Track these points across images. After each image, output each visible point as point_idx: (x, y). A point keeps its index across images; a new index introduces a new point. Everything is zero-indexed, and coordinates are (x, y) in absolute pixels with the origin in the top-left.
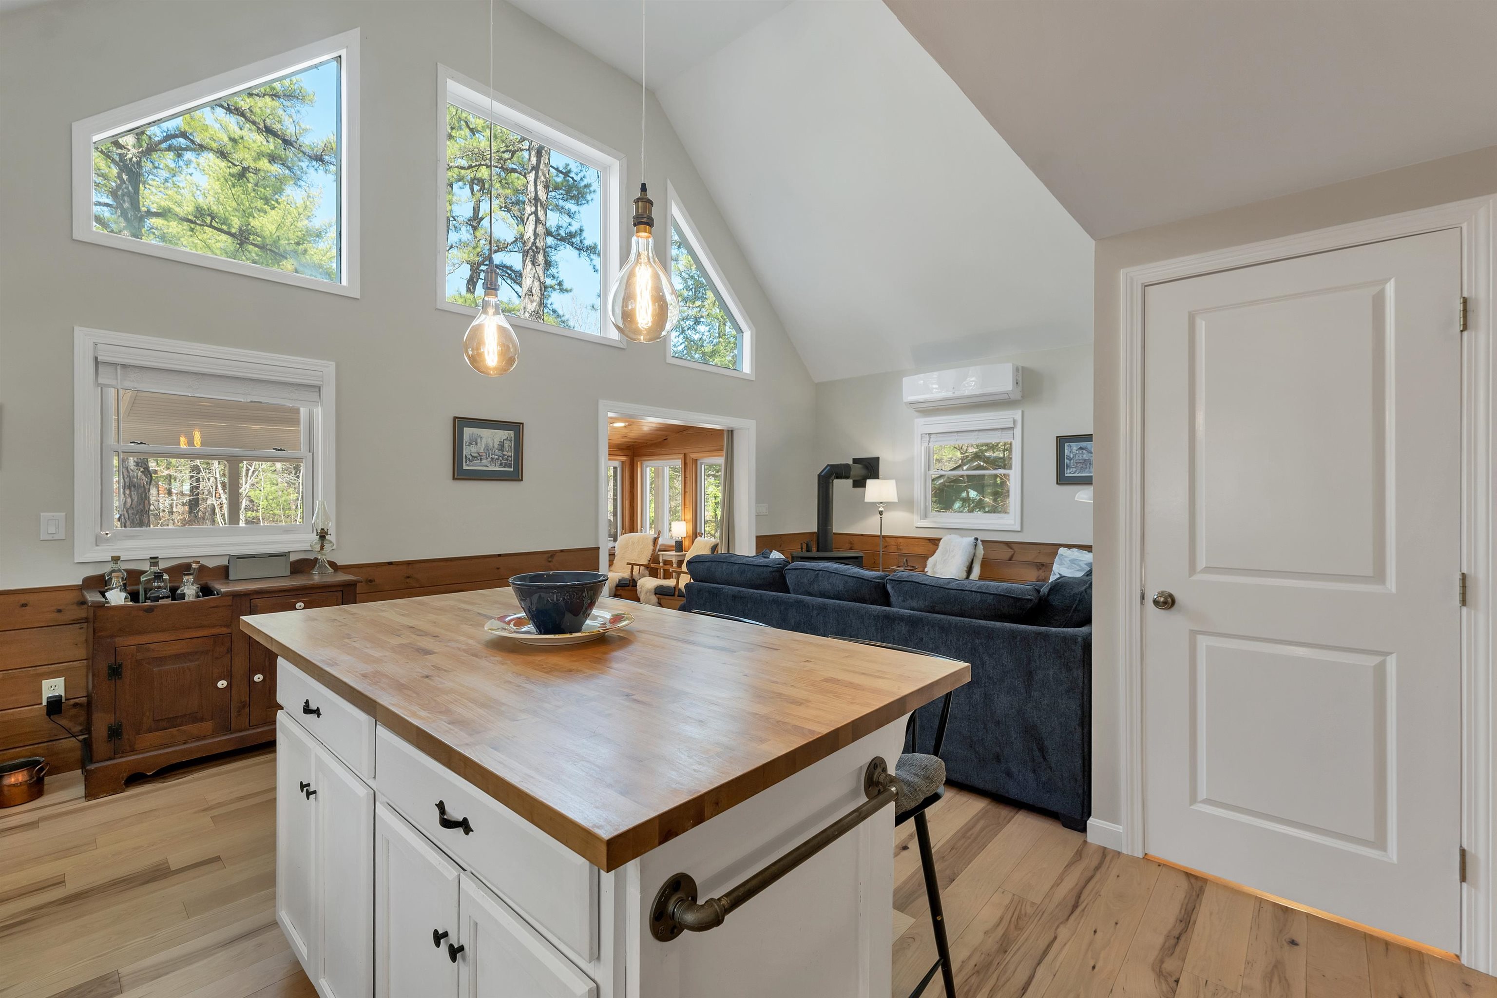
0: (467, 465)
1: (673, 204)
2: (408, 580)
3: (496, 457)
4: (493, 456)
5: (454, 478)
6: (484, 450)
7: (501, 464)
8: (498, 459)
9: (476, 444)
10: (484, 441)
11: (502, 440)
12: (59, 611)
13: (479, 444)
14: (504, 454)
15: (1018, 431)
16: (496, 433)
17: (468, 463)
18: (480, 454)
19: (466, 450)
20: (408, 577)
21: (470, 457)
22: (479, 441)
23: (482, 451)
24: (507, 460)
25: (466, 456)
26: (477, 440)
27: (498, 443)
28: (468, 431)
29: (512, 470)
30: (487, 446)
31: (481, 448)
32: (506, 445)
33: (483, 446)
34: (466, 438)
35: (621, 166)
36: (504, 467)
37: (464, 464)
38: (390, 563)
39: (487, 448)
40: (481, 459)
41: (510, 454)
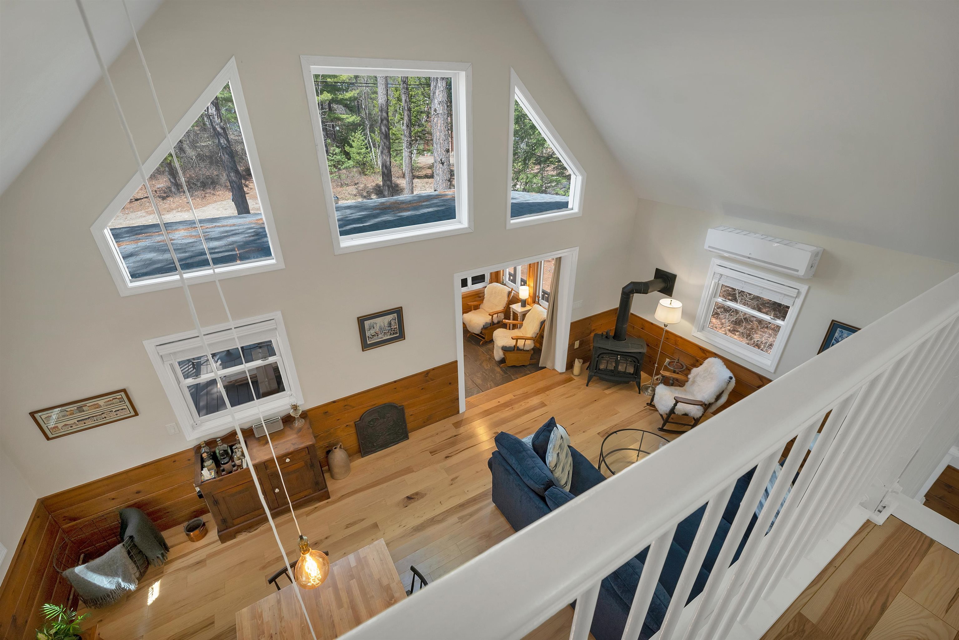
0: (370, 341)
1: (517, 90)
2: (346, 407)
3: (387, 331)
4: (385, 331)
5: (363, 350)
6: (379, 330)
7: (391, 334)
8: (389, 332)
9: (374, 328)
10: (378, 325)
11: (390, 321)
12: (189, 460)
14: (392, 328)
15: (799, 302)
16: (385, 318)
18: (377, 333)
19: (367, 333)
20: (345, 406)
21: (371, 336)
22: (375, 326)
23: (377, 330)
24: (394, 330)
25: (368, 337)
26: (373, 326)
27: (387, 323)
28: (367, 323)
29: (398, 335)
30: (380, 327)
31: (377, 329)
32: (393, 323)
33: (378, 328)
34: (367, 327)
35: (467, 76)
36: (393, 335)
37: (368, 341)
38: (334, 402)
39: (381, 328)
40: (378, 335)
41: (396, 327)
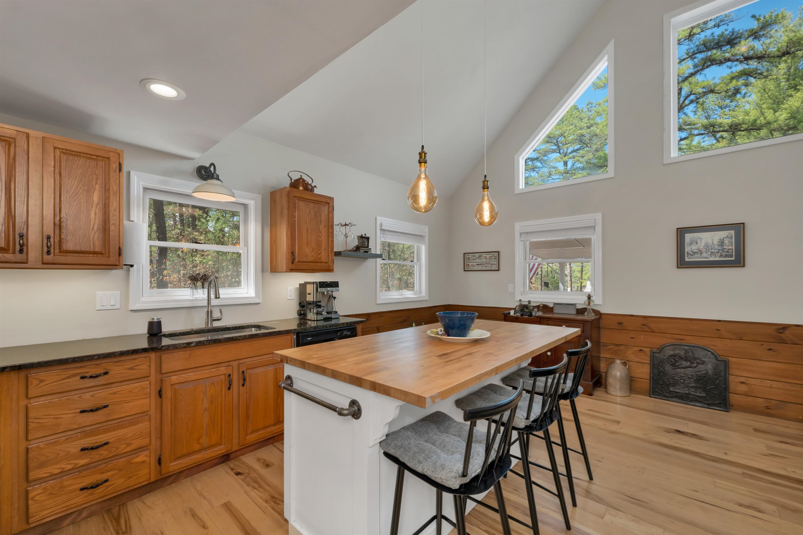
0: (689, 258)
2: (643, 327)
3: (717, 251)
4: (713, 250)
5: (678, 267)
6: (704, 247)
7: (722, 255)
8: (718, 252)
9: (697, 243)
10: (704, 241)
11: (722, 238)
13: (699, 244)
14: (724, 248)
16: (716, 234)
17: (689, 257)
18: (700, 250)
19: (687, 248)
21: (692, 253)
22: (699, 241)
23: (702, 247)
24: (728, 252)
25: (687, 253)
26: (697, 241)
27: (718, 241)
28: (688, 236)
29: (733, 259)
32: (726, 242)
33: (703, 244)
34: (687, 240)
36: (725, 257)
37: (687, 257)
38: (633, 316)
39: (707, 245)
40: (701, 254)
41: (731, 247)
